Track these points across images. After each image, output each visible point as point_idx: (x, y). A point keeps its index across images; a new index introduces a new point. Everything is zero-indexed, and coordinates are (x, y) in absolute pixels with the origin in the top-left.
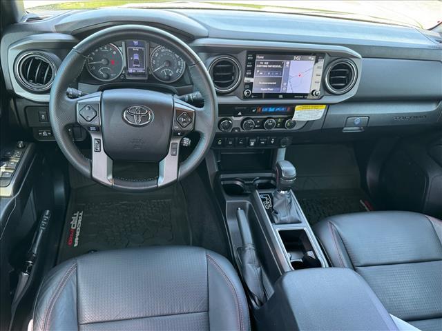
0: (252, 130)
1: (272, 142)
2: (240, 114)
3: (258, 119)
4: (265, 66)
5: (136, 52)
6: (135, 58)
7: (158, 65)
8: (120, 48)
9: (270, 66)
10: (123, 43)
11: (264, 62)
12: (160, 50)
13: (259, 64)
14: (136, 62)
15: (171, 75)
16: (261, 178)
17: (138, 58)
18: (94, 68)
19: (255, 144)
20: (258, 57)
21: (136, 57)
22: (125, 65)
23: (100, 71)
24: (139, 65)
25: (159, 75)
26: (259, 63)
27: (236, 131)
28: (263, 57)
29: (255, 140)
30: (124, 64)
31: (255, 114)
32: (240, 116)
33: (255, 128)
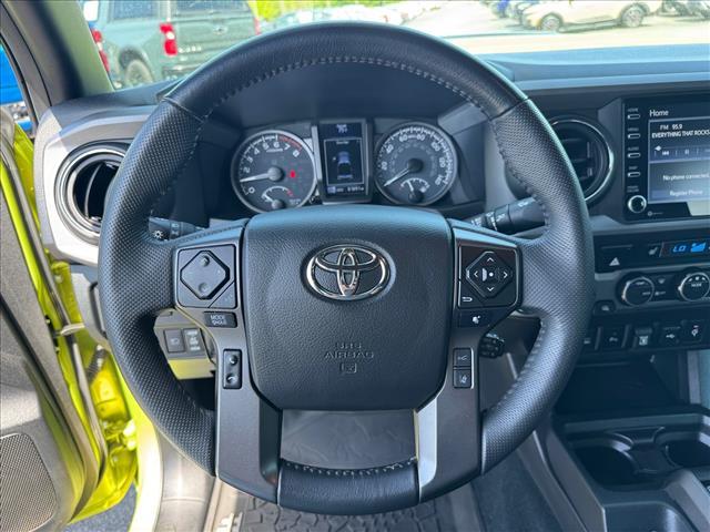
0: (649, 303)
1: (695, 332)
2: (615, 262)
3: (662, 274)
4: (674, 134)
5: (343, 147)
6: (341, 162)
7: (393, 170)
8: (308, 141)
9: (689, 133)
10: (314, 130)
11: (670, 124)
12: (396, 138)
13: (658, 131)
14: (345, 169)
15: (423, 190)
16: (670, 428)
17: (347, 162)
18: (252, 190)
19: (650, 340)
20: (653, 113)
21: (344, 160)
22: (320, 177)
23: (264, 195)
24: (350, 176)
25: (395, 194)
26: (656, 128)
27: (606, 309)
28: (666, 113)
29: (650, 331)
30: (318, 175)
31: (655, 260)
32: (614, 269)
33: (655, 298)
